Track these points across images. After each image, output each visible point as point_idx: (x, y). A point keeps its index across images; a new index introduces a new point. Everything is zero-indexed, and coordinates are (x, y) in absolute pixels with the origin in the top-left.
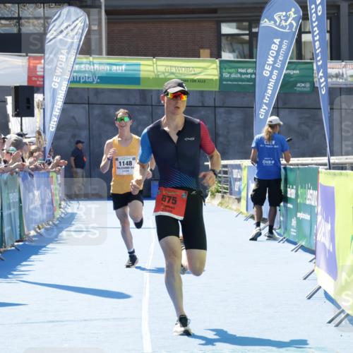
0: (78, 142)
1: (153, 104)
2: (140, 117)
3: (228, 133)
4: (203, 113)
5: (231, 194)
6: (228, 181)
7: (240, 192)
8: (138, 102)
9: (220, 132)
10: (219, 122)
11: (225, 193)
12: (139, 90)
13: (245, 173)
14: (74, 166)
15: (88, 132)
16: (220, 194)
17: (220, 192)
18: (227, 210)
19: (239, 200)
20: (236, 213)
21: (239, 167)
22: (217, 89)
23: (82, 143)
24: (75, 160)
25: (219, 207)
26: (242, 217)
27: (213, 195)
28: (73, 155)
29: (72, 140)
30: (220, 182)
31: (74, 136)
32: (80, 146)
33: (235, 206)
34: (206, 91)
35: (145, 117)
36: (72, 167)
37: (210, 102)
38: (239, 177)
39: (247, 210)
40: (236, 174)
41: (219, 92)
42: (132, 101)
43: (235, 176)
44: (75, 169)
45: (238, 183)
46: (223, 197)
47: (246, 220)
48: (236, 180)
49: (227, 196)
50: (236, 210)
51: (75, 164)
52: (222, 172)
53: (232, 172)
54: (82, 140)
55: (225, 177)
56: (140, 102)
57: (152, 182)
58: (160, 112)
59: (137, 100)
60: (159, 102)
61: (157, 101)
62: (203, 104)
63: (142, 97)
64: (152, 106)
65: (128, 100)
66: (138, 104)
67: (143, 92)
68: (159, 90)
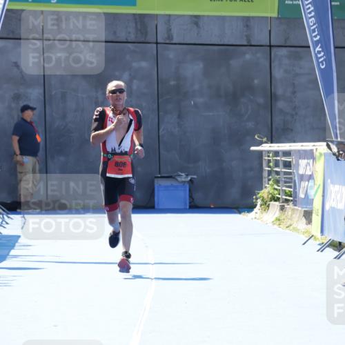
0: (25, 108)
1: (159, 41)
2: (135, 65)
3: (294, 93)
4: (248, 57)
6: (290, 181)
7: (308, 201)
8: (132, 37)
9: (280, 91)
10: (278, 74)
11: (287, 201)
12: (134, 15)
13: (319, 167)
14: (18, 152)
15: (42, 91)
16: (277, 203)
17: (277, 200)
18: (287, 231)
19: (308, 215)
21: (310, 155)
22: (275, 15)
23: (33, 109)
24: (19, 142)
25: (276, 226)
26: (314, 245)
27: (266, 205)
28: (15, 132)
29: (13, 105)
30: (277, 182)
31: (17, 97)
32: (28, 115)
33: (301, 224)
34: (253, 17)
35: (144, 64)
36: (15, 153)
37: (261, 37)
38: (309, 173)
39: (322, 231)
40: (303, 167)
41: (278, 18)
42: (122, 36)
43: (301, 172)
44: (19, 158)
45: (305, 184)
46: (282, 208)
47: (321, 250)
48: (302, 177)
49: (289, 207)
50: (304, 233)
51: (20, 148)
52: (281, 164)
53: (298, 165)
55: (285, 173)
56: (136, 37)
57: (156, 181)
58: (172, 55)
59: (129, 33)
60: (170, 37)
61: (166, 36)
62: (249, 40)
63: (139, 27)
64: (157, 43)
65: (115, 33)
66: (133, 40)
67: (141, 20)
68: (170, 15)
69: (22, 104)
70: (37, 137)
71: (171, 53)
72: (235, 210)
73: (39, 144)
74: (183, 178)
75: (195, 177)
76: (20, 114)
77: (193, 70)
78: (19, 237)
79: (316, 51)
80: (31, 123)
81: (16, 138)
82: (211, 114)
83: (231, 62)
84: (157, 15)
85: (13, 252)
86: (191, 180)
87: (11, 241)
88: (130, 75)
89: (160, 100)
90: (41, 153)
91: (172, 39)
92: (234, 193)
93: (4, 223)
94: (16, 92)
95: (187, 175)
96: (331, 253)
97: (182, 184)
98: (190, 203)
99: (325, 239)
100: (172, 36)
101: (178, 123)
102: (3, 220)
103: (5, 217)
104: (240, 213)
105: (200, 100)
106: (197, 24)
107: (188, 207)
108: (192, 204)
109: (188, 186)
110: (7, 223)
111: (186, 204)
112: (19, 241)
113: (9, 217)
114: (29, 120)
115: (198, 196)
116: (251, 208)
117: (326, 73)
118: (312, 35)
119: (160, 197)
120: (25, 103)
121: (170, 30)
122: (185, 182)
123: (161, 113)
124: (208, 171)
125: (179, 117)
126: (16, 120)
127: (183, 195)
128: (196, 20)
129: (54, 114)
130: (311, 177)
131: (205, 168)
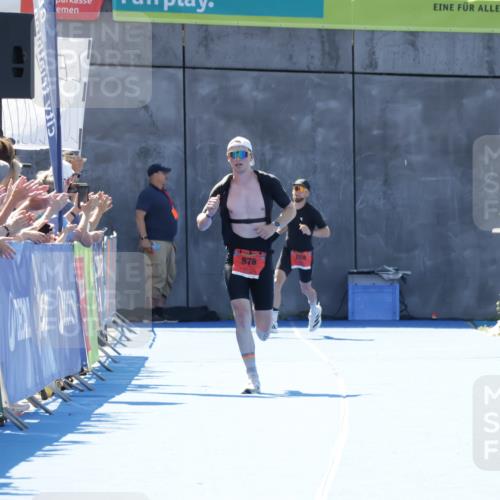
0: (155, 169)
1: (356, 70)
2: (320, 105)
8: (317, 64)
12: (320, 31)
15: (181, 144)
23: (166, 170)
24: (146, 219)
29: (139, 165)
31: (144, 153)
32: (159, 179)
35: (334, 104)
36: (140, 236)
42: (302, 62)
44: (146, 243)
51: (148, 229)
54: (165, 165)
56: (322, 64)
57: (350, 277)
58: (375, 92)
59: (312, 57)
60: (373, 63)
61: (367, 62)
62: (491, 69)
63: (327, 49)
64: (353, 73)
65: (291, 57)
66: (318, 69)
67: (330, 37)
68: (373, 32)
69: (151, 162)
70: (173, 211)
71: (375, 89)
72: (469, 323)
73: (176, 221)
74: (392, 274)
75: (409, 273)
76: (148, 178)
77: (408, 113)
78: (146, 359)
80: (163, 191)
81: (141, 214)
82: (434, 179)
83: (465, 101)
84: (353, 32)
86: (402, 277)
88: (313, 120)
89: (357, 159)
90: (179, 236)
91: (376, 67)
92: (467, 297)
93: (123, 338)
94: (143, 145)
95: (397, 270)
97: (388, 284)
98: (401, 312)
100: (376, 63)
101: (385, 193)
102: (123, 334)
103: (125, 330)
104: (476, 327)
105: (417, 158)
106: (413, 44)
107: (398, 318)
108: (404, 313)
109: (398, 286)
110: (128, 340)
111: (395, 313)
112: (147, 364)
113: (131, 331)
114: (160, 187)
115: (414, 302)
119: (356, 302)
120: (156, 162)
121: (374, 53)
122: (393, 280)
123: (358, 178)
124: (428, 263)
125: (386, 182)
126: (142, 186)
127: (390, 299)
128: (412, 38)
129: (199, 179)
131: (424, 259)
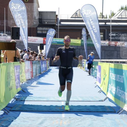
4: (77, 50)
5: (82, 66)
6: (82, 64)
7: (84, 66)
10: (81, 52)
13: (85, 62)
19: (84, 68)
20: (83, 70)
21: (84, 61)
22: (80, 45)
25: (80, 69)
27: (79, 66)
30: (80, 64)
31: (52, 54)
32: (53, 56)
33: (83, 69)
34: (78, 46)
37: (79, 48)
40: (83, 62)
45: (83, 64)
48: (83, 63)
49: (81, 67)
52: (81, 62)
62: (77, 48)
72: (75, 67)
79: (85, 50)
85: (51, 71)
87: (51, 70)
92: (75, 65)
96: (86, 72)
99: (85, 70)
110: (50, 68)
116: (77, 67)
117: (86, 52)
118: (85, 48)
130: (84, 63)
